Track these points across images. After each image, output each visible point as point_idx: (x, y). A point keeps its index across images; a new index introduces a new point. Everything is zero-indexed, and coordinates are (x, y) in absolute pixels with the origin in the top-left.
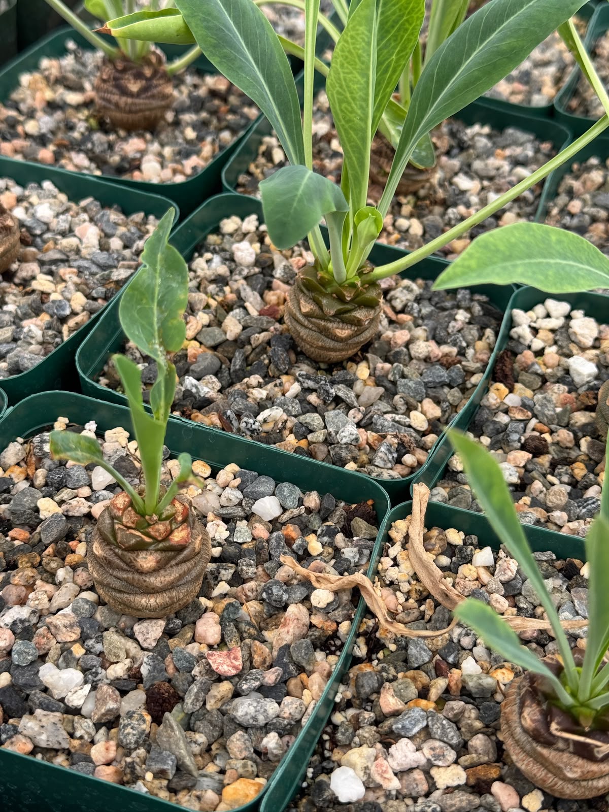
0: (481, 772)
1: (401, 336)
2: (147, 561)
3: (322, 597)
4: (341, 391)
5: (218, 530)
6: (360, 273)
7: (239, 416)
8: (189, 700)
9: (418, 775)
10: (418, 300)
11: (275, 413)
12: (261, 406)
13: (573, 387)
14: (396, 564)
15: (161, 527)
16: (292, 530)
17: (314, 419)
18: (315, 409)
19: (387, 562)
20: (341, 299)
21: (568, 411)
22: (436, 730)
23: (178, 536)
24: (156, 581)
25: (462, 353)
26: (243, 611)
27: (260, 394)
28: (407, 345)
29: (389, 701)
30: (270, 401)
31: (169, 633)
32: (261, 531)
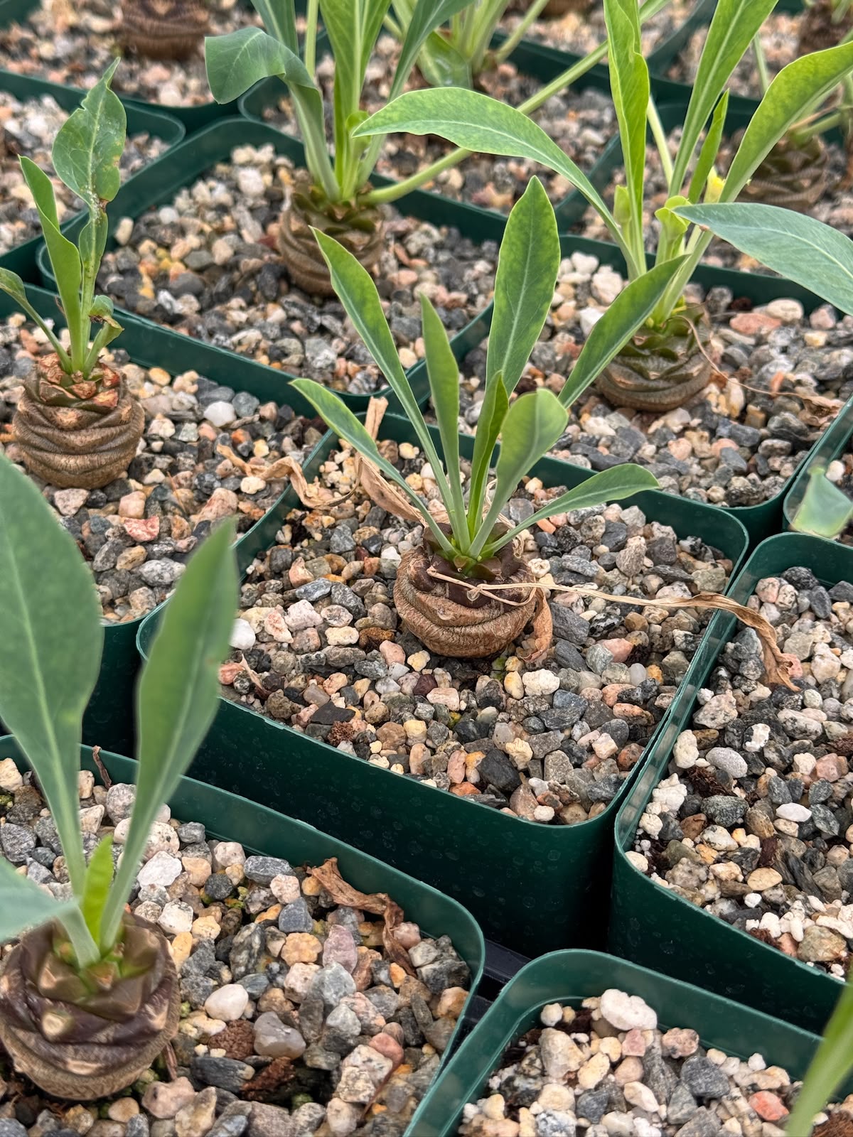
0: (373, 632)
1: (406, 277)
2: (68, 416)
3: (252, 484)
4: (328, 321)
5: (163, 428)
6: (358, 193)
7: (211, 334)
8: (99, 558)
9: (312, 633)
10: (438, 247)
11: (252, 335)
12: (239, 329)
13: (580, 339)
14: (341, 467)
15: (86, 386)
16: (241, 435)
17: (291, 344)
18: (294, 335)
19: (330, 466)
20: (331, 217)
21: (569, 358)
22: (337, 596)
23: (104, 398)
24: (77, 439)
25: (472, 300)
26: (172, 496)
27: (241, 317)
28: (414, 285)
29: (298, 572)
30: (250, 324)
31: (89, 504)
32: (207, 431)
